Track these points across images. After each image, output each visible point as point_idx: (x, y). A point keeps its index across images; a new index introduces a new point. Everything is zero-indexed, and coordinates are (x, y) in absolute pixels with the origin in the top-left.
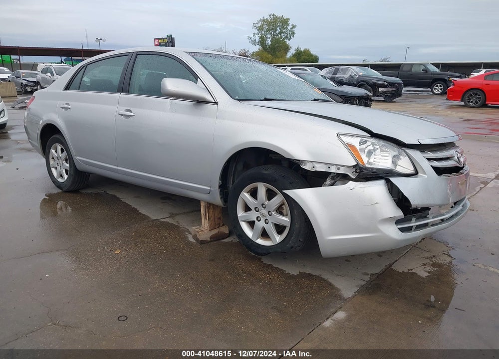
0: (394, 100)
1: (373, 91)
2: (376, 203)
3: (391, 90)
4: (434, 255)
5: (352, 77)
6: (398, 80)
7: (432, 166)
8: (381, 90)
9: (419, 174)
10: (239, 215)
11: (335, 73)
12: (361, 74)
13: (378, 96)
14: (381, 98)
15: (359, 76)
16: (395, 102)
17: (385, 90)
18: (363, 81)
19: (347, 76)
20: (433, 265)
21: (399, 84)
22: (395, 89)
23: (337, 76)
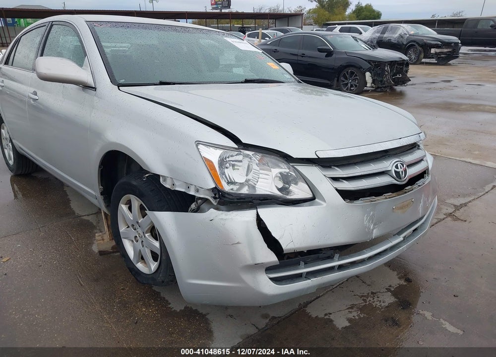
0: (450, 62)
1: (424, 52)
2: (238, 243)
3: (445, 50)
4: (374, 291)
5: (401, 36)
6: (454, 39)
7: (337, 190)
8: (433, 51)
9: (317, 200)
10: (120, 231)
11: (383, 32)
12: (412, 33)
13: (430, 58)
14: (434, 61)
15: (410, 35)
16: (450, 65)
17: (438, 50)
18: (414, 41)
19: (396, 35)
20: (362, 309)
21: (456, 44)
22: (450, 50)
23: (385, 35)
